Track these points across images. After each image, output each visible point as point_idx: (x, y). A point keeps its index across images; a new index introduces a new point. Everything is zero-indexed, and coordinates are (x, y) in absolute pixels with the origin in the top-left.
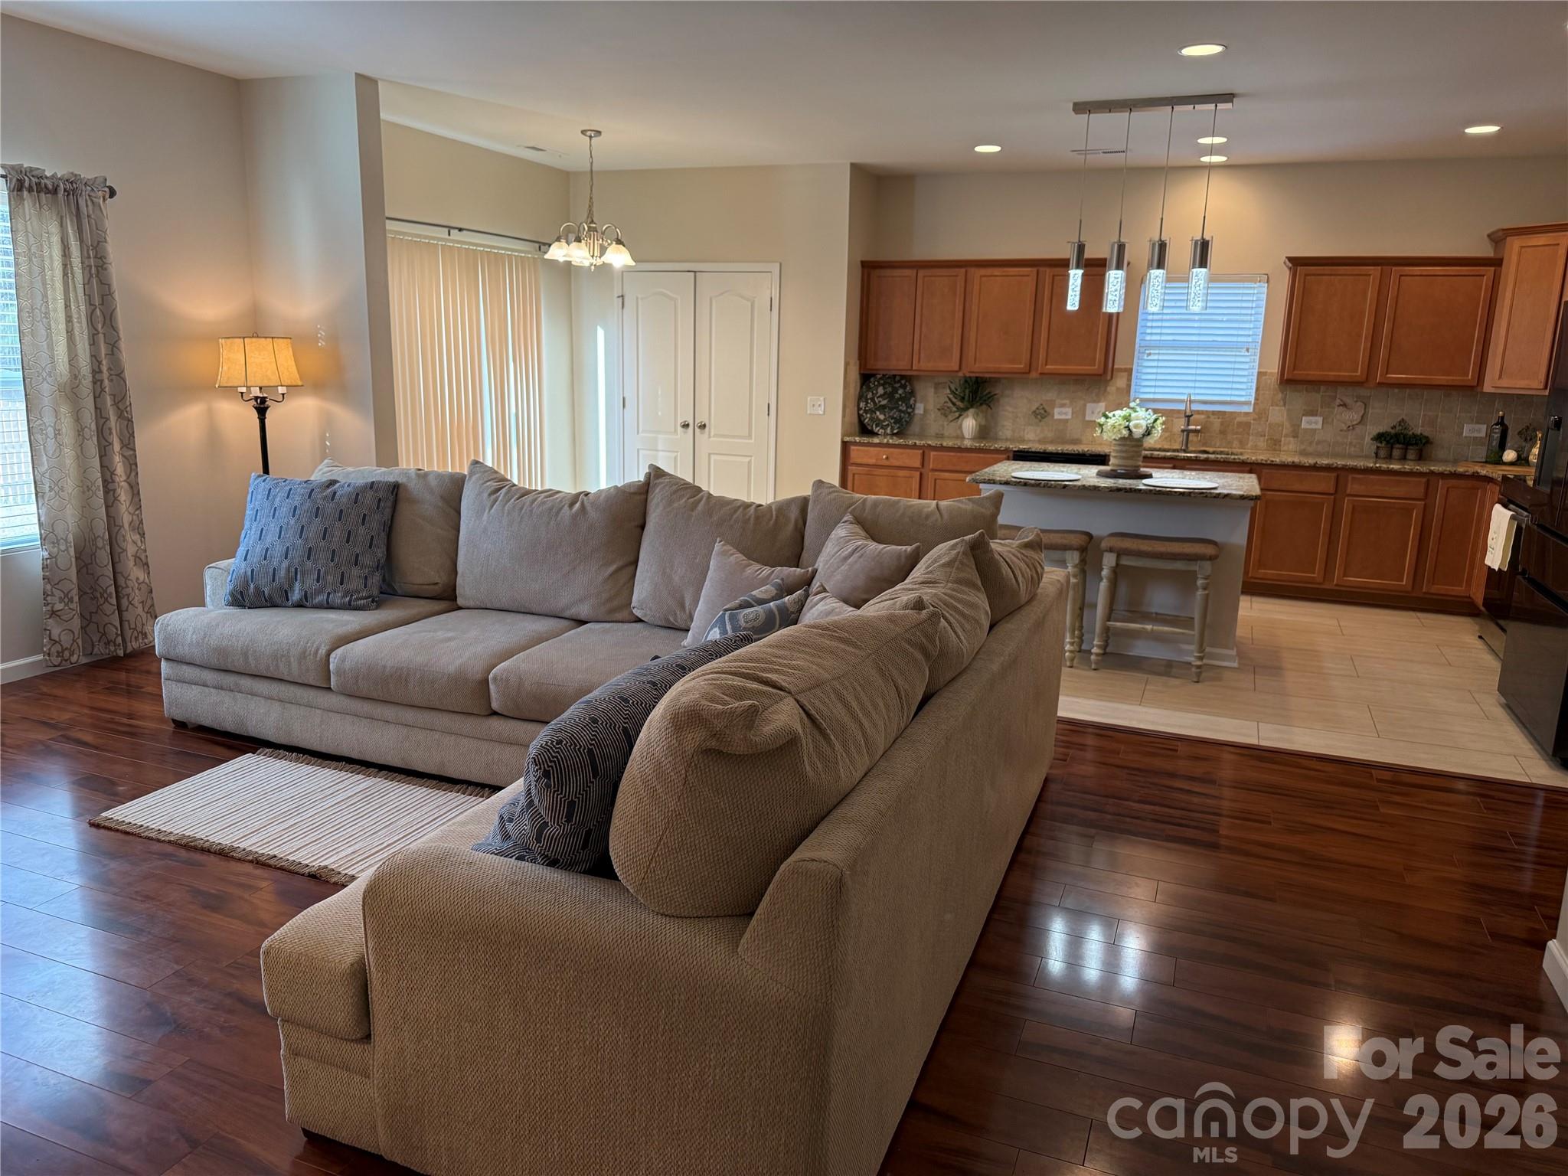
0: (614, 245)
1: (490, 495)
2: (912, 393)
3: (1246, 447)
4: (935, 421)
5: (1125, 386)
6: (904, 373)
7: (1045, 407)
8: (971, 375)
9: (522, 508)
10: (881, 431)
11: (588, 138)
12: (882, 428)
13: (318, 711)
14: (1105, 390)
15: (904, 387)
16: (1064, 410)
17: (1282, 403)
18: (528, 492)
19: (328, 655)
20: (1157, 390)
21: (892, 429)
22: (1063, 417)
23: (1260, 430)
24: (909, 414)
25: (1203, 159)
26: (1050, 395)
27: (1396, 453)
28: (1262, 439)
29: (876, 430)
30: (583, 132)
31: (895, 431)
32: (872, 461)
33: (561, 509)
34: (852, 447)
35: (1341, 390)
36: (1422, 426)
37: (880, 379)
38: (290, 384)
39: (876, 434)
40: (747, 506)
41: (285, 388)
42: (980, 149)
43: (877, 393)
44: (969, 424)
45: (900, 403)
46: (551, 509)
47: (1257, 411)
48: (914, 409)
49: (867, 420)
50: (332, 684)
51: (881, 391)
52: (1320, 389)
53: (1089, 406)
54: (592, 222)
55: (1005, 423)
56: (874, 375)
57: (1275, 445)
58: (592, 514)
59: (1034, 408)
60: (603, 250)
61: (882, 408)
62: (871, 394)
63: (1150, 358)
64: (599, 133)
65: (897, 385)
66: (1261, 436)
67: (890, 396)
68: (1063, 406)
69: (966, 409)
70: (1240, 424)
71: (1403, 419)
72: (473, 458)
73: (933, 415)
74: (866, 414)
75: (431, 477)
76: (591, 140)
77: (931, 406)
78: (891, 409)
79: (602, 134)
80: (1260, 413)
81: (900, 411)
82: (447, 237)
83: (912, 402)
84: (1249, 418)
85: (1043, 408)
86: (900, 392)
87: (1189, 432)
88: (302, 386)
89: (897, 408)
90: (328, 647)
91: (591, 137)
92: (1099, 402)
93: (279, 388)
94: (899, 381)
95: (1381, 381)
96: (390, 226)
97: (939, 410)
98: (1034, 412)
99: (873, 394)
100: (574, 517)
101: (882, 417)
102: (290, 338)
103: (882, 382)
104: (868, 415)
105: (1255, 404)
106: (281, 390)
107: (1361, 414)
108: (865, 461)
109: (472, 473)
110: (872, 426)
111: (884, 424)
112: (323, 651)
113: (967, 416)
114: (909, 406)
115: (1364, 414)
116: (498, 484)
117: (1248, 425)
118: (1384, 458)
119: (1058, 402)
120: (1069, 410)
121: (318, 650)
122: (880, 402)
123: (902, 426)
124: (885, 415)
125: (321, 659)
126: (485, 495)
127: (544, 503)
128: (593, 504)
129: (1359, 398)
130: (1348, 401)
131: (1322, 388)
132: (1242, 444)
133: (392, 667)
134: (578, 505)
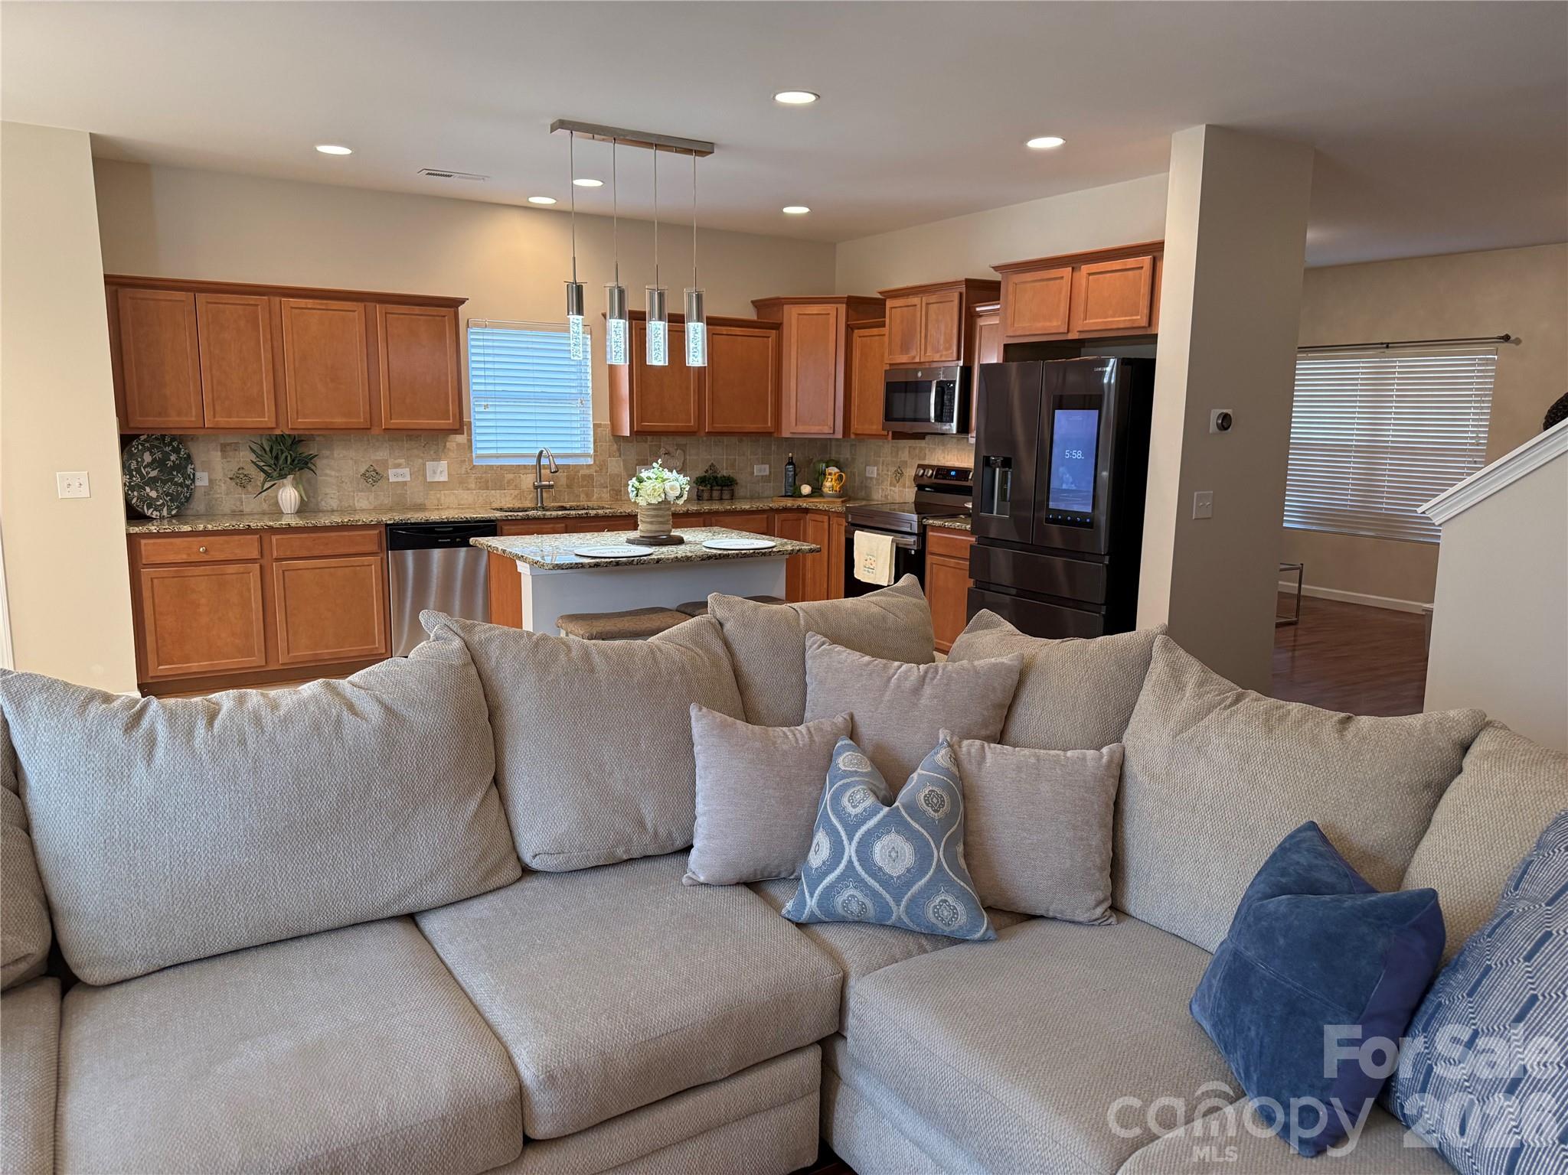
2: (189, 459)
3: (592, 499)
4: (227, 494)
5: (465, 441)
6: (174, 432)
7: (376, 468)
8: (292, 433)
10: (155, 514)
12: (155, 510)
14: (445, 446)
15: (176, 451)
16: (400, 471)
17: (618, 454)
20: (499, 445)
21: (170, 510)
22: (400, 479)
23: (602, 481)
24: (188, 487)
25: (532, 200)
26: (381, 454)
27: (716, 494)
28: (605, 490)
29: (148, 513)
31: (174, 512)
32: (183, 557)
34: (143, 542)
35: (664, 439)
36: (727, 469)
37: (145, 440)
39: (149, 519)
42: (324, 149)
43: (143, 461)
44: (288, 495)
45: (175, 473)
47: (597, 462)
48: (193, 480)
49: (134, 501)
51: (147, 458)
52: (647, 438)
53: (429, 464)
55: (328, 491)
56: (137, 436)
57: (617, 495)
59: (363, 471)
61: (152, 482)
62: (135, 462)
63: (487, 410)
65: (168, 449)
66: (604, 487)
67: (159, 463)
68: (398, 466)
69: (282, 476)
70: (584, 477)
71: (712, 464)
73: (222, 488)
74: (132, 492)
77: (219, 475)
78: (164, 483)
80: (601, 466)
81: (176, 484)
83: (189, 470)
84: (591, 470)
85: (375, 470)
86: (173, 457)
87: (542, 487)
89: (171, 480)
92: (440, 460)
94: (170, 444)
95: (710, 431)
97: (231, 479)
98: (364, 474)
99: (138, 462)
101: (153, 494)
103: (147, 445)
104: (136, 493)
105: (595, 456)
107: (682, 461)
108: (172, 558)
110: (143, 509)
111: (158, 503)
113: (284, 485)
114: (186, 477)
115: (684, 461)
117: (591, 477)
118: (708, 500)
119: (391, 462)
120: (407, 471)
122: (148, 473)
123: (181, 503)
124: (157, 491)
129: (679, 446)
130: (671, 449)
131: (649, 438)
132: (589, 496)
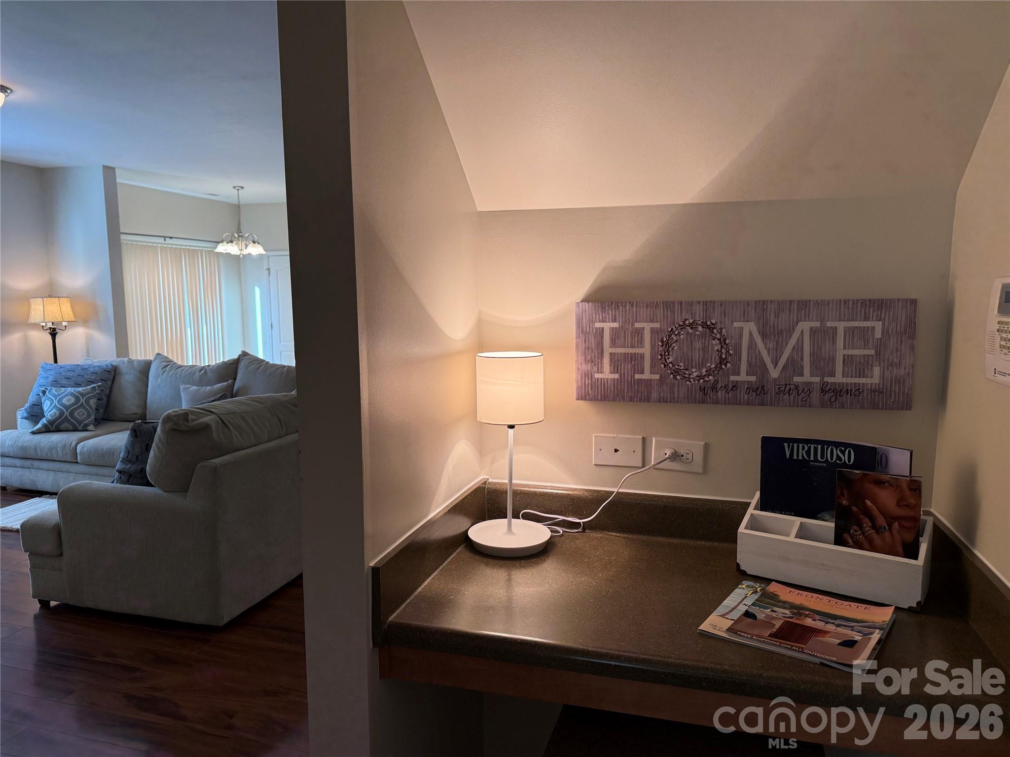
0: (252, 244)
1: (162, 369)
9: (176, 374)
11: (237, 191)
13: (72, 474)
18: (181, 366)
19: (76, 445)
30: (234, 187)
33: (195, 373)
38: (68, 320)
40: (284, 367)
41: (66, 323)
46: (191, 373)
50: (78, 459)
54: (241, 232)
58: (210, 374)
60: (246, 246)
64: (242, 188)
72: (157, 352)
75: (135, 362)
76: (238, 192)
79: (245, 188)
82: (164, 242)
88: (75, 321)
90: (76, 442)
91: (238, 190)
93: (63, 323)
96: (123, 237)
100: (201, 377)
102: (69, 297)
106: (64, 324)
109: (155, 359)
112: (74, 444)
116: (167, 364)
121: (71, 443)
125: (73, 449)
126: (160, 369)
127: (187, 371)
128: (210, 370)
133: (106, 449)
134: (203, 371)
